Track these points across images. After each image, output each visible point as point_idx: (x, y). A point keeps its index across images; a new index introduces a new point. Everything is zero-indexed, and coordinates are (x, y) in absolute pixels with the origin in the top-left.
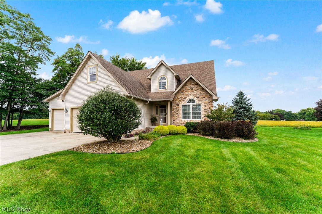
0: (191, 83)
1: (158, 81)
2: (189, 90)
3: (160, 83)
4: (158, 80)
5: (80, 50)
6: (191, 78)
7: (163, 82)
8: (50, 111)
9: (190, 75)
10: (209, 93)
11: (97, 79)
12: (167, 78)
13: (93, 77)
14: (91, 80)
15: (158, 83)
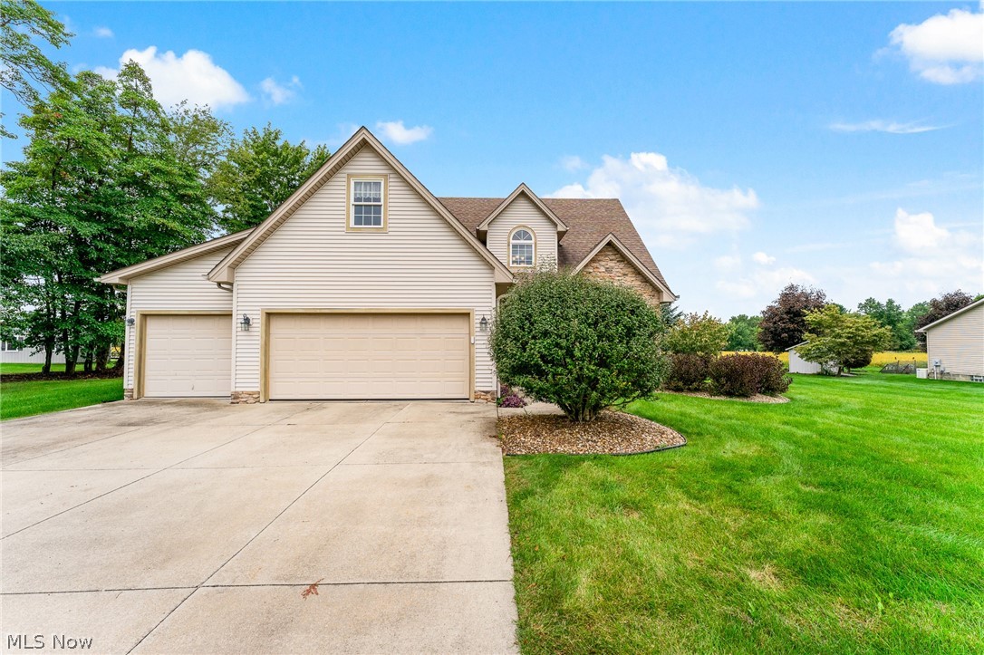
0: (607, 256)
1: (509, 240)
2: (603, 274)
3: (514, 246)
4: (509, 236)
5: (141, 88)
6: (610, 244)
7: (522, 246)
8: (132, 322)
9: (610, 235)
10: (652, 284)
11: (385, 222)
12: (534, 234)
13: (368, 213)
14: (358, 221)
15: (509, 245)
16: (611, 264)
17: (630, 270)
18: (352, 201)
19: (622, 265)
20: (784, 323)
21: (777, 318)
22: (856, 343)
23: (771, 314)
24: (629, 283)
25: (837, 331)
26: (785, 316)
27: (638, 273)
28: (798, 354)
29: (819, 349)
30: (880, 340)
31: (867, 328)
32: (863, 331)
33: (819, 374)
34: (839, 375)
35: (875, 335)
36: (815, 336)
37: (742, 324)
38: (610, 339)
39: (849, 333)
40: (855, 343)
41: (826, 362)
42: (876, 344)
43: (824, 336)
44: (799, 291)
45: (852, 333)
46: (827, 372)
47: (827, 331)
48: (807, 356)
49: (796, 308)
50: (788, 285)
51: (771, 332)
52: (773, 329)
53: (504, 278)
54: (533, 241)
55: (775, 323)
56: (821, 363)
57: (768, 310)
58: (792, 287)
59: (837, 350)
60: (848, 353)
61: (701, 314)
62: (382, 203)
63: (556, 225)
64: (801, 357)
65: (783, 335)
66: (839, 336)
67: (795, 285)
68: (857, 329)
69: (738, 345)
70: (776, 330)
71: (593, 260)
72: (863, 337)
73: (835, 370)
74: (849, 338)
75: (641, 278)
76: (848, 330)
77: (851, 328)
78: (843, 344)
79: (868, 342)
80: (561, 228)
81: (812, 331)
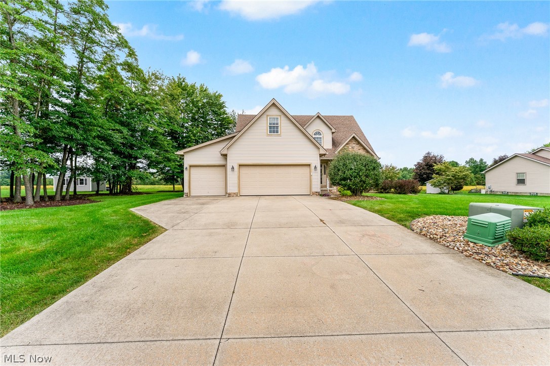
0: (352, 142)
4: (313, 134)
6: (354, 138)
8: (186, 168)
9: (354, 134)
10: (370, 153)
11: (280, 132)
12: (323, 133)
13: (274, 129)
14: (270, 132)
16: (354, 145)
18: (269, 125)
19: (358, 146)
20: (424, 170)
21: (421, 168)
23: (419, 166)
24: (362, 152)
25: (448, 173)
26: (425, 167)
27: (364, 149)
28: (430, 184)
29: (439, 182)
31: (460, 172)
33: (440, 194)
34: (448, 194)
35: (464, 175)
36: (438, 176)
37: (405, 172)
38: (369, 170)
40: (455, 179)
41: (443, 188)
43: (442, 176)
44: (432, 155)
45: (454, 174)
46: (443, 192)
47: (443, 173)
48: (435, 185)
49: (431, 163)
51: (419, 174)
53: (322, 152)
54: (322, 136)
55: (420, 170)
56: (440, 188)
57: (418, 164)
58: (428, 153)
59: (448, 182)
60: (452, 183)
61: (389, 165)
62: (279, 125)
63: (331, 129)
64: (432, 185)
65: (424, 176)
66: (448, 176)
67: (430, 152)
68: (456, 172)
70: (421, 174)
71: (347, 144)
72: (459, 176)
73: (447, 191)
74: (452, 176)
75: (365, 151)
76: (452, 173)
77: (454, 172)
78: (450, 179)
79: (461, 178)
80: (333, 131)
81: (437, 174)
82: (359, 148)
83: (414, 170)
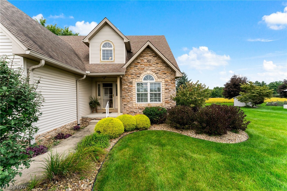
0: (148, 54)
1: (100, 47)
2: (146, 63)
3: (103, 51)
4: (101, 46)
6: (148, 47)
7: (107, 50)
9: (148, 42)
10: (171, 68)
12: (113, 44)
15: (100, 50)
16: (150, 58)
17: (160, 61)
19: (155, 59)
20: (232, 89)
21: (230, 87)
22: (260, 95)
23: (228, 85)
25: (253, 91)
26: (232, 86)
27: (164, 62)
28: (238, 100)
29: (245, 98)
30: (269, 94)
31: (264, 90)
32: (263, 91)
33: (245, 107)
34: (253, 107)
35: (268, 92)
36: (244, 93)
37: (217, 90)
39: (257, 92)
41: (248, 103)
42: (268, 96)
43: (248, 93)
44: (238, 77)
45: (258, 92)
46: (248, 106)
47: (249, 91)
48: (241, 100)
49: (237, 83)
50: (233, 75)
51: (228, 92)
52: (228, 91)
54: (112, 48)
55: (229, 89)
56: (246, 103)
57: (226, 84)
58: (235, 76)
60: (256, 99)
63: (123, 39)
65: (232, 93)
66: (253, 93)
67: (236, 75)
68: (261, 90)
69: (216, 96)
70: (229, 91)
71: (139, 56)
72: (263, 93)
73: (251, 105)
74: (257, 93)
75: (165, 65)
76: (257, 91)
77: (258, 90)
78: (255, 96)
79: (265, 95)
80: (126, 41)
81: (242, 91)
82: (157, 61)
83: (224, 89)
